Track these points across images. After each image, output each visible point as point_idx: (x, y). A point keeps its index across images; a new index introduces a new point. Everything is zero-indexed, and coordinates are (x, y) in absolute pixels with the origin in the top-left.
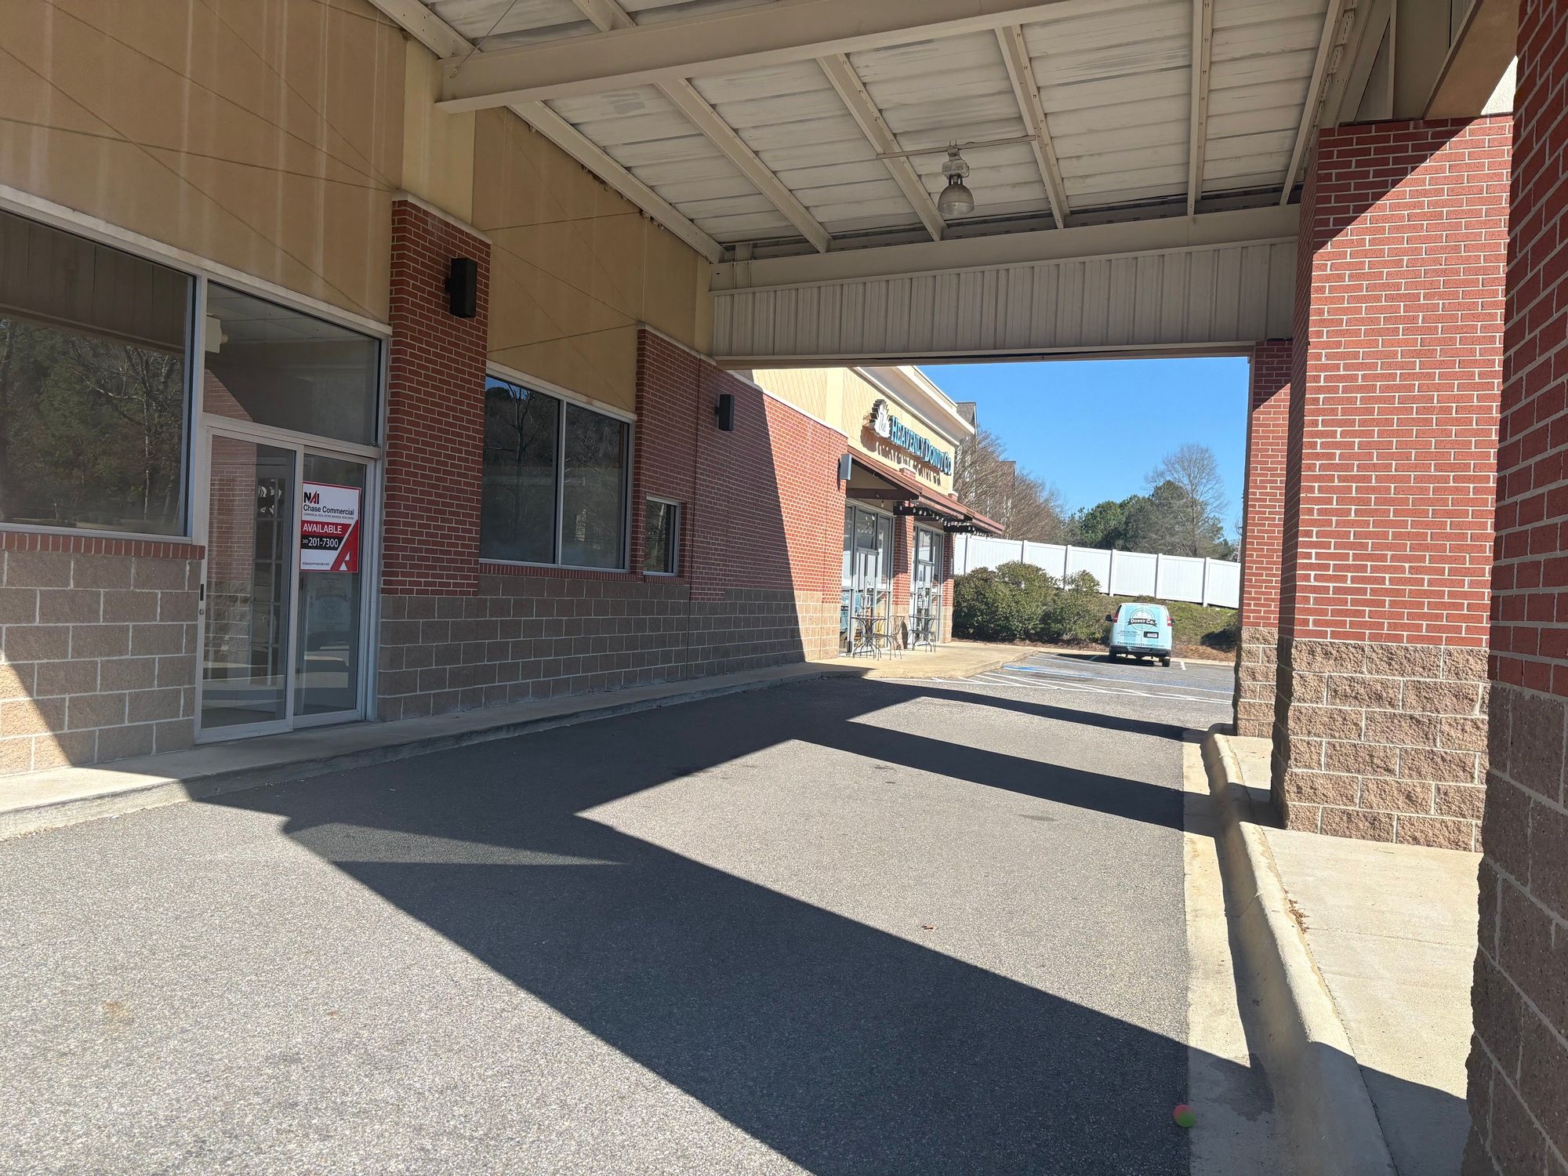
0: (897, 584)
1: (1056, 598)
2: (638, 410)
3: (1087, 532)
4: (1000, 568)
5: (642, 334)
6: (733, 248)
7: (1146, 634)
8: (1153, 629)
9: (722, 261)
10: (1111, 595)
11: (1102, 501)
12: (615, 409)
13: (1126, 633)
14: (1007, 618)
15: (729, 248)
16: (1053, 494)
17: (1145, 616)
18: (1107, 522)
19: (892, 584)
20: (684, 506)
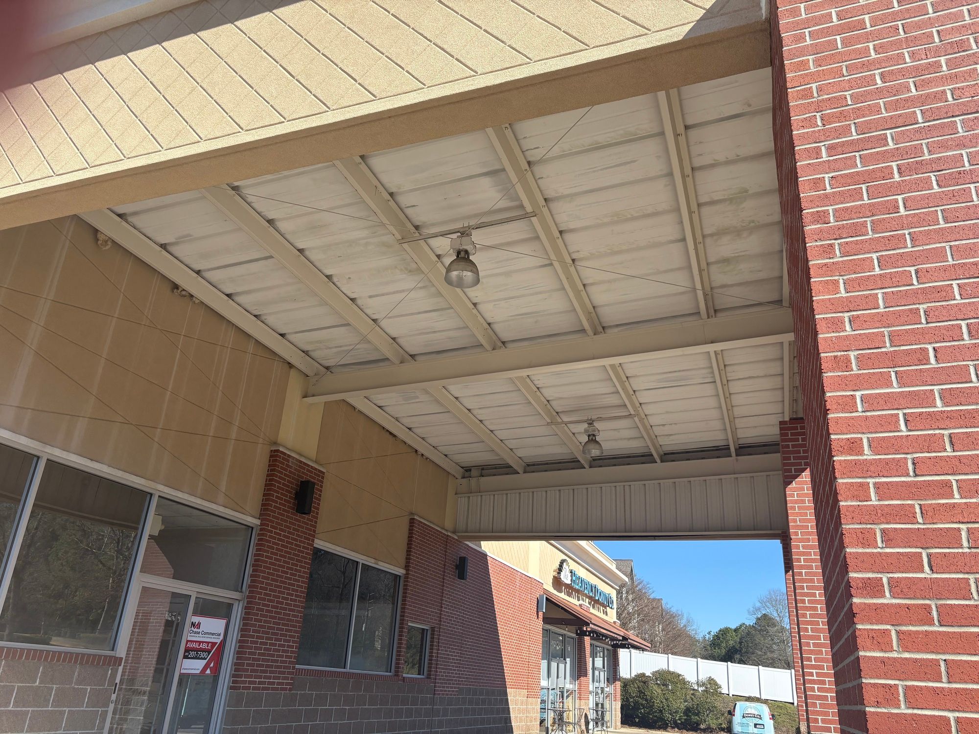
0: (580, 684)
1: (693, 697)
2: (407, 567)
3: (715, 649)
4: (654, 673)
5: (412, 521)
6: (470, 470)
7: (756, 725)
8: (760, 722)
9: (463, 477)
10: (731, 695)
11: (722, 627)
12: (392, 567)
13: (742, 725)
14: (661, 711)
15: (467, 470)
16: (689, 622)
17: (753, 711)
18: (727, 642)
19: (577, 685)
20: (433, 629)
